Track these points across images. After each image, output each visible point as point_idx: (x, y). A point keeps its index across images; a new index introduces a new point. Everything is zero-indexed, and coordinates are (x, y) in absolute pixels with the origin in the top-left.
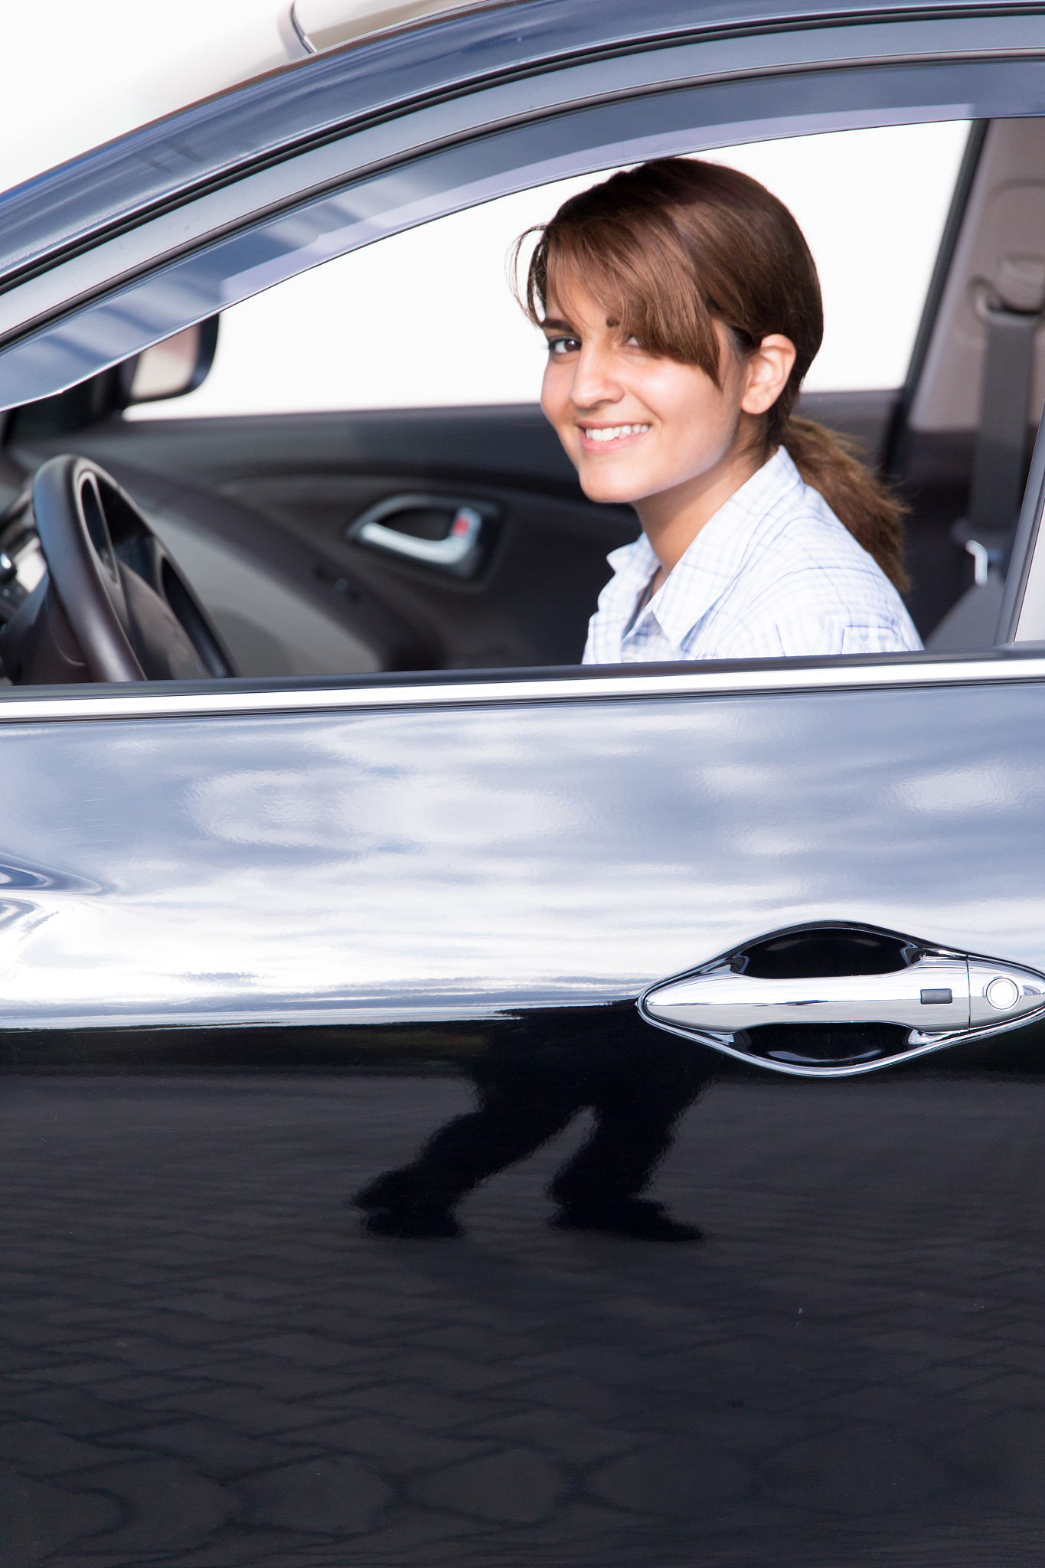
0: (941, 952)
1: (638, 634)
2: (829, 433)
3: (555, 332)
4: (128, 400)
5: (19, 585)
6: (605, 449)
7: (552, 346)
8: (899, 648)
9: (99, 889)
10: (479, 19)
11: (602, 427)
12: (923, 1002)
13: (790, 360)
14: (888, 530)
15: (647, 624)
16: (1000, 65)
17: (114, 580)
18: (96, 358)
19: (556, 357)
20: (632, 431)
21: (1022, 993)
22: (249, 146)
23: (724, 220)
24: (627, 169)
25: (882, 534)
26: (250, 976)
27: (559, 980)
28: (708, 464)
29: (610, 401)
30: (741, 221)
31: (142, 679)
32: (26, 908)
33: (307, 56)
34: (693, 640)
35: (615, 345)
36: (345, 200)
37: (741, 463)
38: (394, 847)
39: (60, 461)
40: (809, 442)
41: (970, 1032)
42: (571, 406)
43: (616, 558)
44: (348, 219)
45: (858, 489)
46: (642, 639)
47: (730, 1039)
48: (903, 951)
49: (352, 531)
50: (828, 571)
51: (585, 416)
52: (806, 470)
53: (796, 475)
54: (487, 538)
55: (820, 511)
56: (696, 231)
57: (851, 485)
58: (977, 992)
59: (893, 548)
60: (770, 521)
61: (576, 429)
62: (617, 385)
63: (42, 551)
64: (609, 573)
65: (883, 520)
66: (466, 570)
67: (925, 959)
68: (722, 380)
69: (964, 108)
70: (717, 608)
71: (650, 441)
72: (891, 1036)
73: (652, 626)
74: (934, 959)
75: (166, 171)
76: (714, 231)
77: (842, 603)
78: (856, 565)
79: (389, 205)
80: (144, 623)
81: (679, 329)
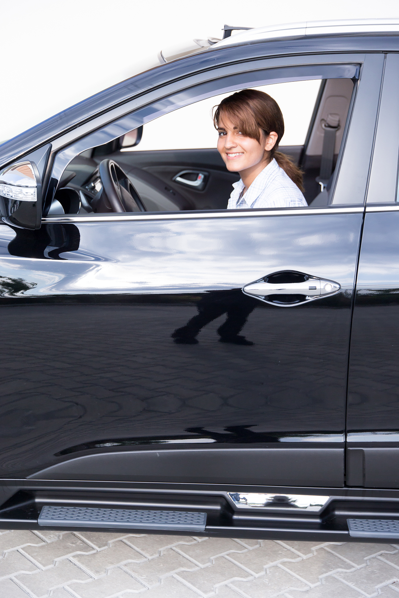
0: (314, 278)
1: (240, 203)
2: (285, 155)
3: (221, 131)
4: (121, 147)
5: (96, 190)
6: (233, 159)
7: (220, 134)
8: (303, 206)
9: (116, 261)
10: (203, 55)
11: (232, 153)
12: (309, 290)
13: (276, 138)
14: (299, 178)
15: (242, 201)
16: (326, 66)
17: (118, 189)
18: (113, 136)
19: (221, 137)
20: (239, 154)
21: (333, 287)
22: (151, 85)
23: (261, 104)
24: (238, 92)
25: (298, 179)
26: (146, 282)
27: (218, 283)
28: (257, 162)
29: (234, 147)
30: (265, 104)
31: (125, 212)
32: (98, 266)
33: (165, 63)
34: (254, 205)
35: (235, 134)
36: (171, 99)
37: (265, 162)
38: (180, 252)
39: (105, 161)
40: (280, 157)
41: (320, 297)
42: (225, 149)
43: (234, 185)
44: (172, 103)
45: (292, 168)
46: (241, 205)
47: (264, 298)
48: (305, 277)
49: (174, 179)
50: (286, 188)
51: (228, 151)
52: (280, 164)
53: (278, 165)
54: (205, 180)
55: (283, 174)
56: (255, 107)
57: (290, 167)
58: (322, 287)
59: (300, 182)
60: (272, 176)
61: (226, 154)
62: (236, 143)
63: (102, 182)
64: (233, 189)
65: (298, 175)
66: (200, 188)
67: (310, 279)
68: (260, 142)
69: (321, 77)
70: (259, 197)
71: (243, 157)
72: (301, 297)
73: (244, 202)
74: (312, 279)
75: (131, 91)
76: (259, 107)
77: (289, 196)
78: (292, 187)
79: (182, 100)
80: (125, 199)
81: (251, 130)
